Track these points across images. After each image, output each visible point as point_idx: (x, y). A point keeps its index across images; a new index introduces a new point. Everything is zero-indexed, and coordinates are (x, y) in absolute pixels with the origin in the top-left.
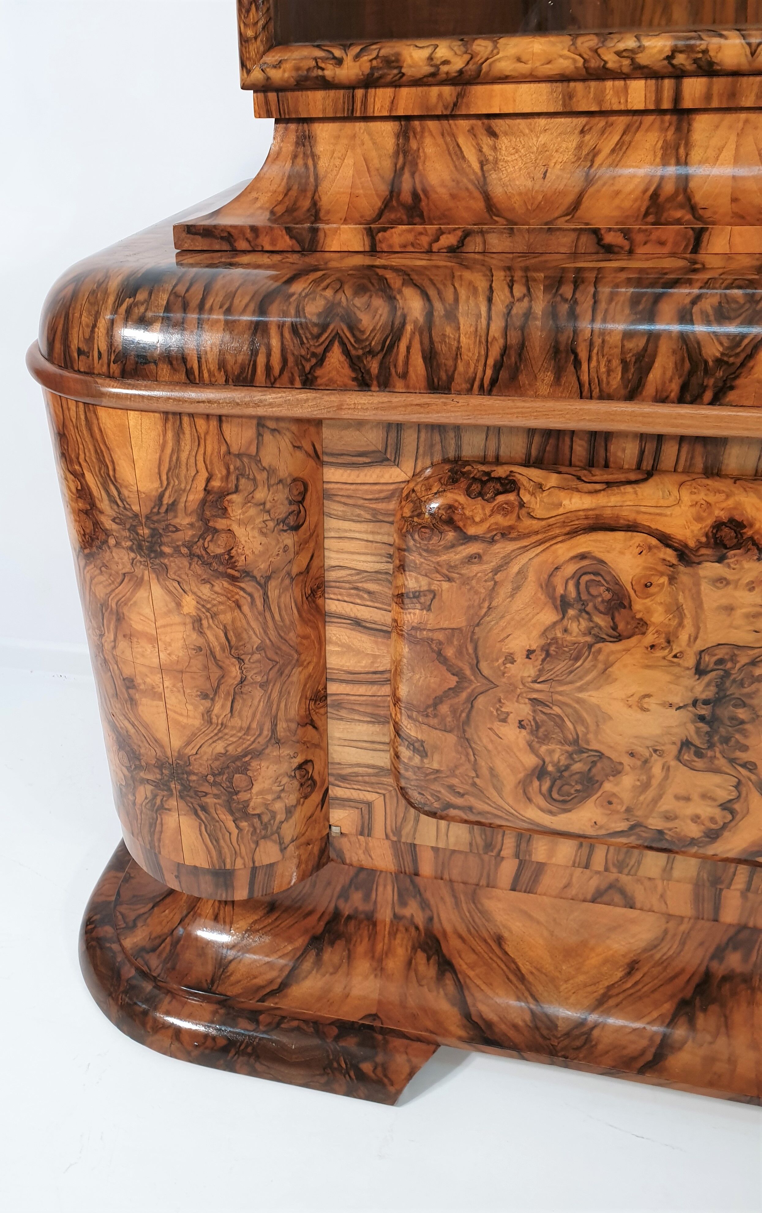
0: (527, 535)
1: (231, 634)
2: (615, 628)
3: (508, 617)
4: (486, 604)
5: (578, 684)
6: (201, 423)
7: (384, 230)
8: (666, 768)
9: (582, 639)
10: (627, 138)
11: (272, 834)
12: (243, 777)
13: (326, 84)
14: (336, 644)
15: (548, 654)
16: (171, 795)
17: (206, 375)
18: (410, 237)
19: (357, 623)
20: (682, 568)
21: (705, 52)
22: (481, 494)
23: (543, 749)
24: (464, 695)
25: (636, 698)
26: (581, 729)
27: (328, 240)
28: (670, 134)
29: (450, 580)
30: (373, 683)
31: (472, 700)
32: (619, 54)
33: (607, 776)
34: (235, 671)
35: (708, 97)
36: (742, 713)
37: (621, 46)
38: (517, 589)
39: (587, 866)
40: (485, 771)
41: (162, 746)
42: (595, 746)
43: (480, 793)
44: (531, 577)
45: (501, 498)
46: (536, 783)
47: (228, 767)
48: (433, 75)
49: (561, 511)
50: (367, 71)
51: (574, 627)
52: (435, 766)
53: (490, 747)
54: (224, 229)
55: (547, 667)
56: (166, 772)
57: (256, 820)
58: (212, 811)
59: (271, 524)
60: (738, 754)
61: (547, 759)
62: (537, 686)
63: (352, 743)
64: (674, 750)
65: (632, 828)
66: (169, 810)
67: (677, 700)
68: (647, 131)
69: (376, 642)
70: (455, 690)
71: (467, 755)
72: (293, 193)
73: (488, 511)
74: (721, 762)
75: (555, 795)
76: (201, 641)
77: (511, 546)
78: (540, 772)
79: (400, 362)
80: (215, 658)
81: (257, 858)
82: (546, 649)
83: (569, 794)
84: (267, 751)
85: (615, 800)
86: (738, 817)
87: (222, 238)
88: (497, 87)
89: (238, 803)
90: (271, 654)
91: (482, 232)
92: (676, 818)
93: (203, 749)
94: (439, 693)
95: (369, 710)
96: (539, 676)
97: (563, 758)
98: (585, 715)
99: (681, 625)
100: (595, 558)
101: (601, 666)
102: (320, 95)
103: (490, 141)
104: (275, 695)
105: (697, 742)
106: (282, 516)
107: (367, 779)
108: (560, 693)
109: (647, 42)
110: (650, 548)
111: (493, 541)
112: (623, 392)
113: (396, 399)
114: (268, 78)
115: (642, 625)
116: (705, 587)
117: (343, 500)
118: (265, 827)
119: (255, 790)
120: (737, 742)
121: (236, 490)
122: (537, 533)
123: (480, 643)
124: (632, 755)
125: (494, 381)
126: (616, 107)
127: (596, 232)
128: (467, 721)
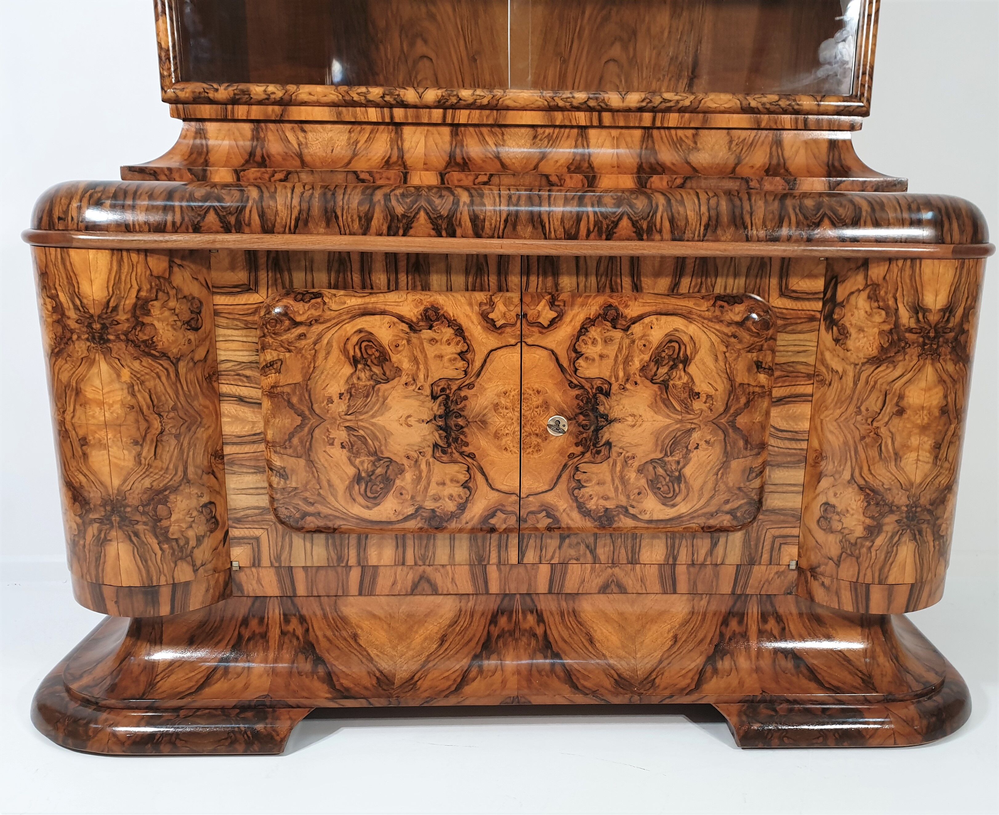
0: (329, 320)
1: (154, 397)
2: (384, 374)
3: (325, 373)
4: (312, 365)
5: (371, 413)
6: (134, 256)
7: (244, 170)
8: (428, 464)
9: (368, 383)
10: (372, 136)
11: (187, 557)
12: (165, 507)
13: (211, 102)
14: (228, 416)
15: (351, 395)
16: (112, 526)
17: (137, 227)
18: (259, 175)
19: (241, 400)
20: (412, 334)
21: (398, 95)
22: (302, 300)
23: (357, 461)
24: (306, 429)
25: (403, 418)
26: (377, 444)
27: (213, 176)
28: (393, 134)
29: (290, 351)
30: (254, 442)
31: (311, 432)
32: (358, 94)
33: (396, 475)
34: (156, 424)
35: (406, 117)
36: (461, 422)
37: (359, 91)
38: (328, 353)
39: (403, 564)
40: (325, 484)
41: (106, 487)
42: (386, 454)
43: (323, 500)
44: (335, 345)
45: (313, 301)
46: (357, 487)
47: (153, 499)
48: (267, 99)
49: (346, 306)
50: (232, 95)
51: (362, 375)
52: (294, 485)
53: (326, 465)
54: (151, 169)
55: (352, 403)
56: (109, 508)
57: (174, 543)
58: (142, 536)
59: (179, 324)
60: (464, 449)
61: (361, 468)
62: (348, 417)
63: (243, 491)
64: (430, 450)
65: (417, 510)
66: (110, 540)
67: (426, 417)
68: (382, 132)
69: (254, 412)
70: (301, 427)
71: (313, 473)
72: (194, 156)
73: (306, 308)
74: (456, 455)
75: (369, 494)
76: (133, 402)
77: (321, 327)
78: (358, 479)
79: (247, 219)
80: (143, 413)
81: (176, 575)
82: (349, 391)
83: (377, 492)
84: (181, 488)
85: (404, 492)
86: (473, 492)
87: (150, 174)
88: (303, 108)
89: (161, 529)
90: (181, 413)
91: (297, 172)
92: (440, 498)
93: (136, 484)
94: (292, 430)
95: (253, 463)
96: (348, 410)
97: (369, 466)
98: (378, 434)
99: (418, 368)
100: (367, 332)
101: (381, 400)
102: (208, 107)
103: (303, 134)
104: (185, 444)
105: (441, 443)
106: (187, 319)
107: (254, 518)
108: (361, 420)
109: (371, 89)
110: (394, 324)
111: (311, 324)
112: (360, 231)
113: (245, 237)
114: (177, 96)
115: (398, 371)
116: (426, 344)
117: (226, 315)
118: (181, 549)
119: (173, 518)
120: (462, 440)
121: (156, 299)
122: (334, 318)
123: (312, 392)
124: (408, 457)
125: (296, 226)
126: (363, 120)
127: (355, 173)
128: (310, 448)
